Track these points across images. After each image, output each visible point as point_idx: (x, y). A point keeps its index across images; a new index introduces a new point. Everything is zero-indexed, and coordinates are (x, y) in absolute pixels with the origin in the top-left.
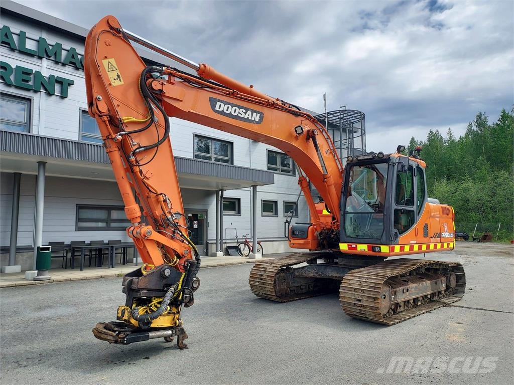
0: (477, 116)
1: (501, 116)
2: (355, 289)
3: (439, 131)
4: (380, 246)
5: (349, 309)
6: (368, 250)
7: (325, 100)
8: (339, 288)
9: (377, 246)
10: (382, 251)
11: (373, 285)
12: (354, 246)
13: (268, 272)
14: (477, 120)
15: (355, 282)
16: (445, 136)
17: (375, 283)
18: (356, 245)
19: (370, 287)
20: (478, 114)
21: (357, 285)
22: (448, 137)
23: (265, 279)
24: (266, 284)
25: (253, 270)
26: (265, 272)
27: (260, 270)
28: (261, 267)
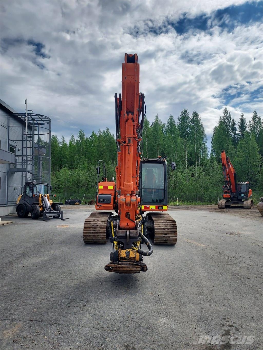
0: (79, 131)
1: (92, 134)
2: (163, 228)
3: (57, 136)
4: (162, 206)
5: (159, 240)
6: (156, 209)
7: (26, 104)
8: (154, 230)
9: (160, 206)
10: (163, 209)
11: (172, 226)
12: (148, 206)
13: (100, 226)
14: (79, 134)
15: (162, 225)
16: (60, 139)
17: (172, 224)
18: (149, 206)
19: (171, 227)
20: (80, 130)
21: (163, 227)
22: (62, 141)
23: (99, 230)
24: (100, 233)
25: (86, 226)
26: (97, 225)
27: (92, 225)
28: (92, 222)
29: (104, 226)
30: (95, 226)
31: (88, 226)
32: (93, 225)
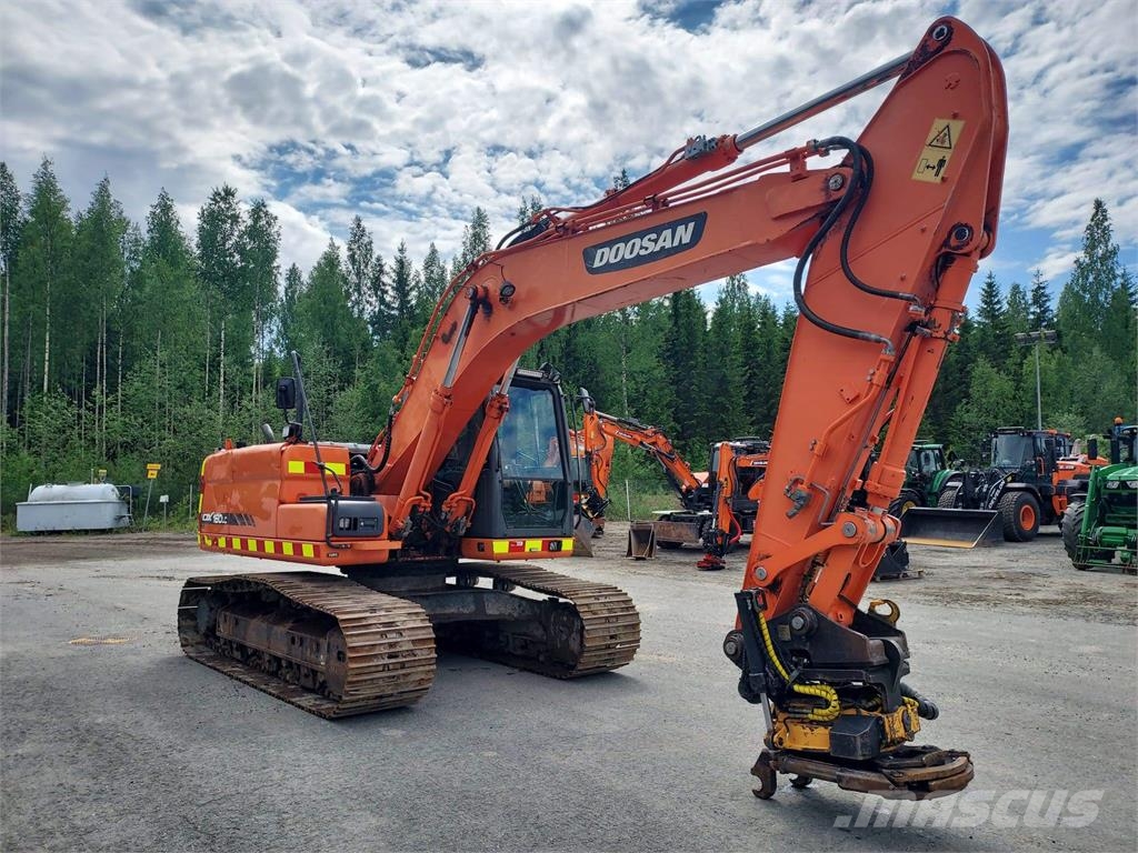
4: (559, 539)
6: (543, 550)
9: (553, 541)
10: (563, 549)
12: (519, 543)
23: (411, 653)
24: (413, 664)
25: (354, 638)
26: (400, 632)
27: (377, 633)
28: (370, 622)
29: (424, 632)
30: (392, 638)
31: (367, 637)
32: (383, 634)
